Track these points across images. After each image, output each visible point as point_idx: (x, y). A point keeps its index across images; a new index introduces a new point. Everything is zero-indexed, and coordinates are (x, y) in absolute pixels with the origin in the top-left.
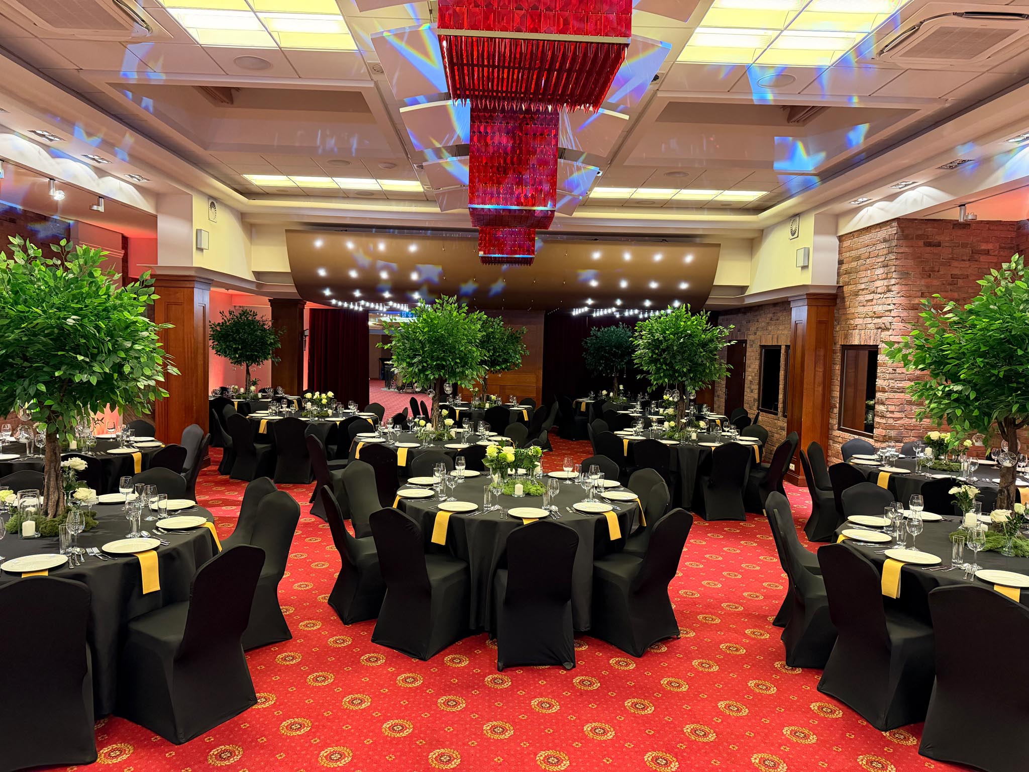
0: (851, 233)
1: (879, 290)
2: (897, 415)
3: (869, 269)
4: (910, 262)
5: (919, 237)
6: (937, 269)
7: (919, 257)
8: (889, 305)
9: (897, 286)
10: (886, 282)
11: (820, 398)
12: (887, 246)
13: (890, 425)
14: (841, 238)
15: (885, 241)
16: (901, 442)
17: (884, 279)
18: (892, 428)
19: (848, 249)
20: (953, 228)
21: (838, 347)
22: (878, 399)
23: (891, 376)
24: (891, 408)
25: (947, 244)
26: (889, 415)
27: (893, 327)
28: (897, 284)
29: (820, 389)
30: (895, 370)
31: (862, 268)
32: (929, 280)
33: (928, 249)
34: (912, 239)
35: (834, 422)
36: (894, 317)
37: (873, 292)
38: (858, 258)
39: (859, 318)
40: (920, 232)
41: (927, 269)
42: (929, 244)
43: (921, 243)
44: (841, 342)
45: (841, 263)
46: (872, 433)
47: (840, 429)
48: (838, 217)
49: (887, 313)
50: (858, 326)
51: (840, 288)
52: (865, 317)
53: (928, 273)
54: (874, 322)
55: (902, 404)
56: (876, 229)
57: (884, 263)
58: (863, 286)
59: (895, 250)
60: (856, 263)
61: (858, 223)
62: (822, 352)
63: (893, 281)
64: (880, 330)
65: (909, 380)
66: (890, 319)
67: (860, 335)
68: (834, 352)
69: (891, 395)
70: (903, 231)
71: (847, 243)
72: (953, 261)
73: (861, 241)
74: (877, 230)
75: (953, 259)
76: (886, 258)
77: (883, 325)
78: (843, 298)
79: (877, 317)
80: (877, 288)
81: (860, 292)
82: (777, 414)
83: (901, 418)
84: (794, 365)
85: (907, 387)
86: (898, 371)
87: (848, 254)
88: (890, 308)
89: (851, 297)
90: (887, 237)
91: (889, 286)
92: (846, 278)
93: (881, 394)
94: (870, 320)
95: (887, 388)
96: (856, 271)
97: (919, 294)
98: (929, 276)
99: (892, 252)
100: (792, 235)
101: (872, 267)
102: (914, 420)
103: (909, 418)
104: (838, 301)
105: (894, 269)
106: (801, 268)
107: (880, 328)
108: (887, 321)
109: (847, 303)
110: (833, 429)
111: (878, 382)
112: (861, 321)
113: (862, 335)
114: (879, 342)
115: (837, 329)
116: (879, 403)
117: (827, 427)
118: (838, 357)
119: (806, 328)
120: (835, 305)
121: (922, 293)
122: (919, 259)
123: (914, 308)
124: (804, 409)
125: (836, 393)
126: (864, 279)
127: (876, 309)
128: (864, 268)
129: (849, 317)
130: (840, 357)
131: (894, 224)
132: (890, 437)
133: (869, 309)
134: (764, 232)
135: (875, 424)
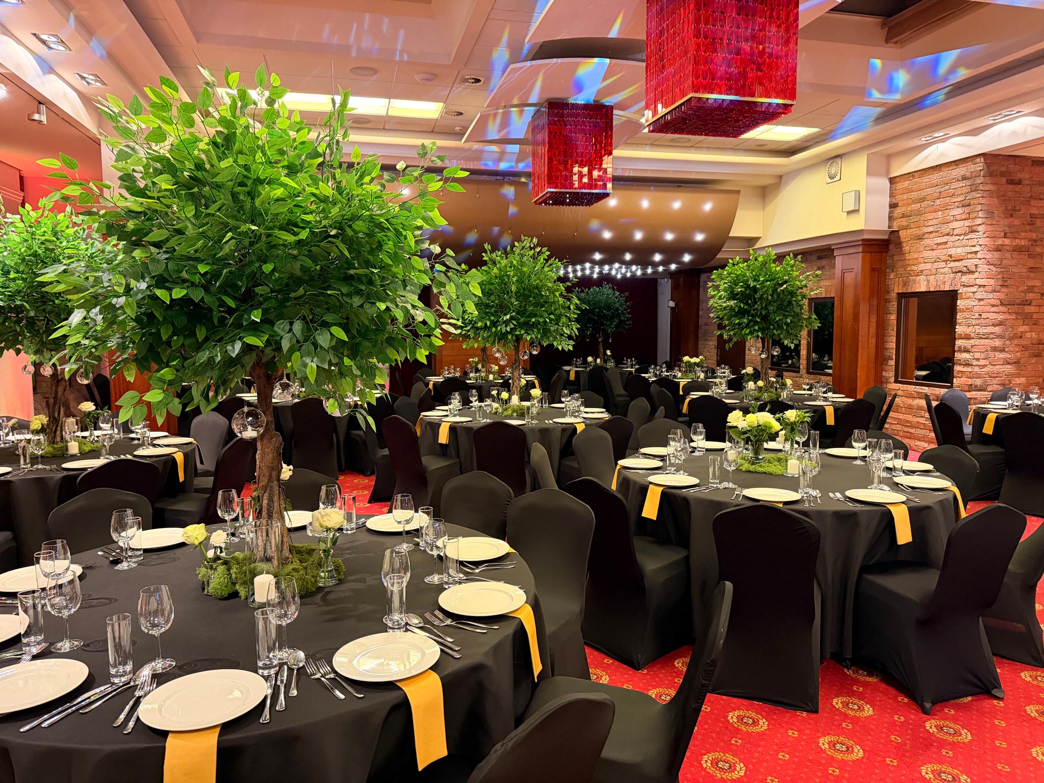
0: (909, 173)
1: (956, 232)
2: (982, 362)
3: (939, 210)
4: (995, 201)
5: (1002, 174)
6: (1018, 208)
7: (1003, 196)
8: (974, 246)
9: (983, 226)
10: (967, 223)
11: (874, 350)
12: (967, 184)
13: (976, 373)
14: (892, 181)
15: (964, 178)
16: (984, 390)
17: (965, 219)
18: (979, 376)
19: (906, 191)
20: (1032, 165)
21: (893, 295)
22: (960, 347)
23: (977, 321)
24: (977, 355)
25: (1027, 182)
26: (975, 363)
27: (979, 270)
28: (983, 224)
29: (874, 341)
30: (980, 315)
31: (927, 210)
32: (1010, 220)
33: (1010, 186)
34: (997, 175)
35: (890, 374)
36: (980, 259)
37: (948, 234)
38: (923, 200)
39: (925, 263)
40: (1004, 169)
41: (1009, 208)
42: (1011, 182)
43: (1004, 180)
44: (897, 289)
45: (893, 206)
46: (952, 383)
47: (896, 381)
48: (889, 157)
49: (970, 256)
50: (924, 272)
51: (894, 233)
52: (935, 262)
53: (1011, 213)
54: (949, 266)
55: (986, 351)
56: (950, 166)
57: (964, 202)
58: (931, 229)
59: (981, 187)
60: (918, 205)
61: (924, 160)
62: (875, 302)
63: (979, 221)
64: (960, 274)
65: (993, 325)
66: (975, 261)
67: (928, 281)
68: (887, 301)
69: (977, 342)
70: (988, 167)
71: (901, 185)
72: (1032, 200)
73: (925, 180)
74: (950, 168)
75: (1031, 197)
76: (966, 197)
77: (965, 269)
78: (899, 244)
79: (954, 261)
80: (954, 229)
81: (927, 236)
82: (798, 372)
83: (985, 366)
84: (841, 317)
85: (992, 333)
86: (984, 316)
87: (905, 196)
88: (974, 249)
89: (911, 242)
90: (968, 174)
91: (972, 226)
92: (904, 222)
93: (964, 341)
94: (943, 264)
95: (973, 335)
96: (919, 213)
97: (1002, 234)
98: (1011, 216)
99: (976, 190)
100: (831, 178)
101: (945, 208)
102: (997, 367)
103: (992, 365)
104: (891, 247)
105: (979, 208)
106: (849, 213)
107: (960, 272)
108: (970, 263)
109: (906, 248)
110: (887, 382)
111: (959, 329)
112: (928, 266)
113: (931, 281)
114: (959, 286)
115: (892, 276)
116: (960, 351)
117: (880, 380)
118: (893, 306)
119: (860, 276)
120: (887, 250)
121: (1005, 234)
122: (1003, 198)
123: (998, 249)
124: (859, 363)
125: (892, 345)
126: (932, 221)
127: (952, 251)
128: (932, 209)
129: (911, 262)
130: (896, 306)
131: (978, 160)
132: (976, 386)
133: (941, 253)
134: (783, 178)
135: (955, 374)
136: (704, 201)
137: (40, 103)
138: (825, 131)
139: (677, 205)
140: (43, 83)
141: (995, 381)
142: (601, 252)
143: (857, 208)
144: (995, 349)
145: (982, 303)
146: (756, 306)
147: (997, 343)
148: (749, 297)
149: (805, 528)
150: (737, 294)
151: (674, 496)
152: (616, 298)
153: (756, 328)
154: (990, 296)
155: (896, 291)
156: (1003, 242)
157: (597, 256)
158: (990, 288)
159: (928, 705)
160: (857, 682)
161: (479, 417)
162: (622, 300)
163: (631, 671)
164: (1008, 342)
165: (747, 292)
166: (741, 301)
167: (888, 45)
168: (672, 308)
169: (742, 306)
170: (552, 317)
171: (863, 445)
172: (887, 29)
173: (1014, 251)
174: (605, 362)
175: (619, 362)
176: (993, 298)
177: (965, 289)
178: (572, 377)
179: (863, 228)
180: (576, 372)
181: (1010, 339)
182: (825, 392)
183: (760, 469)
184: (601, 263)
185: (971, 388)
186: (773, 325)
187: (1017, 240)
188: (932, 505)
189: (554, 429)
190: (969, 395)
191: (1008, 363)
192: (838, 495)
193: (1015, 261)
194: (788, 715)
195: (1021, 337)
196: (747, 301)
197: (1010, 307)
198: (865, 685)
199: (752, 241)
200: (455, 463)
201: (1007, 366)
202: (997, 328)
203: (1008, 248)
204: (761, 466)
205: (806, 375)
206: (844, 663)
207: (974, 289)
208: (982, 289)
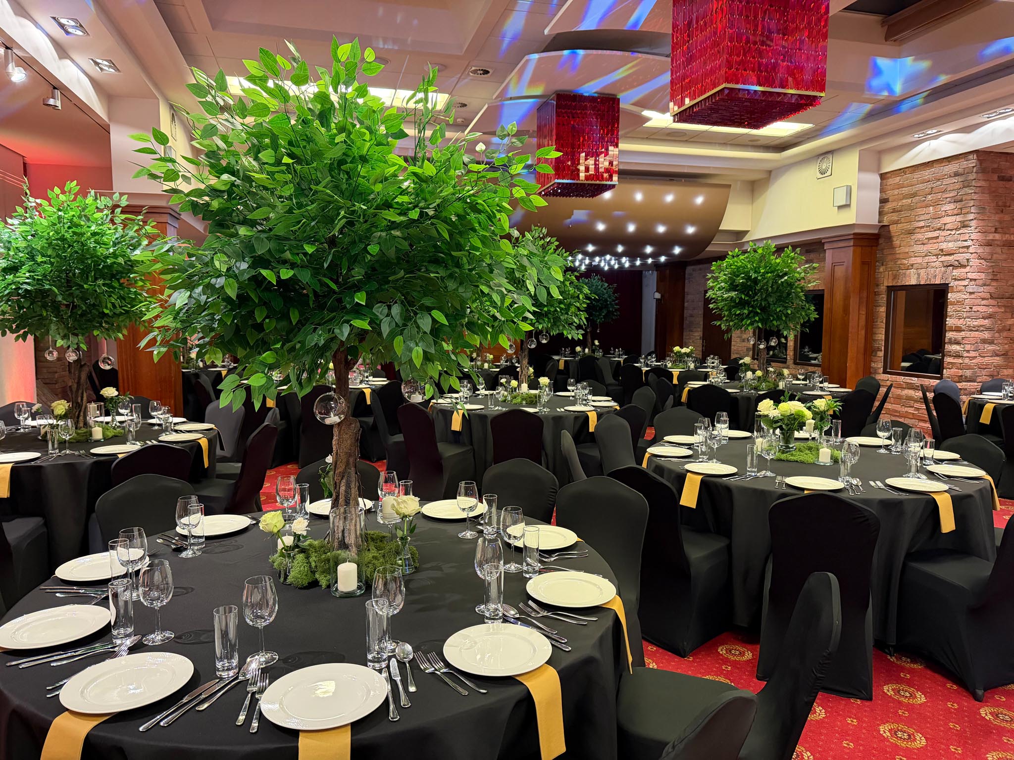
0: (900, 169)
1: (948, 227)
2: (972, 354)
3: (931, 206)
4: (987, 197)
5: (994, 171)
6: (1008, 204)
7: (994, 192)
8: (966, 241)
9: (974, 221)
10: (959, 218)
11: (863, 341)
12: (960, 180)
13: (967, 365)
14: (883, 176)
15: (956, 174)
16: (974, 381)
17: (957, 215)
18: (969, 367)
19: (896, 187)
21: (883, 288)
22: (950, 339)
23: (968, 314)
24: (968, 347)
26: (965, 354)
27: (971, 264)
28: (975, 219)
29: (863, 332)
30: (971, 308)
31: (919, 205)
32: (1001, 215)
33: (1001, 182)
34: (989, 172)
35: (879, 365)
36: (972, 253)
37: (939, 229)
38: (914, 195)
39: (916, 257)
40: (996, 166)
41: (1000, 203)
42: (1002, 179)
43: (995, 177)
44: (887, 282)
45: (883, 201)
46: (942, 375)
47: (885, 372)
48: (880, 154)
49: (961, 250)
50: (915, 266)
51: (884, 228)
52: (926, 256)
53: (1001, 209)
54: (940, 260)
55: (976, 343)
56: (942, 163)
57: (956, 198)
58: (922, 224)
59: (974, 183)
60: (909, 201)
62: (865, 295)
63: (971, 216)
64: (951, 268)
65: (983, 318)
66: (967, 256)
67: (919, 275)
68: (877, 294)
69: (968, 334)
70: (981, 164)
71: (891, 181)
73: (916, 176)
74: (942, 165)
76: (958, 193)
77: (956, 262)
78: (889, 238)
79: (945, 255)
80: (945, 224)
81: (918, 230)
82: (785, 362)
83: (975, 357)
84: (831, 310)
85: (982, 326)
86: (975, 309)
87: (896, 192)
88: (966, 244)
89: (902, 236)
90: (961, 171)
91: (964, 222)
92: (895, 217)
93: (954, 333)
94: (934, 258)
95: (963, 327)
96: (910, 208)
97: (993, 230)
98: (1002, 212)
99: (968, 186)
100: (822, 173)
101: (936, 203)
102: (986, 359)
103: (982, 357)
104: (881, 241)
105: (972, 203)
106: (840, 207)
107: (951, 265)
108: (962, 257)
109: (896, 242)
110: (876, 373)
111: (950, 322)
112: (919, 260)
113: (922, 274)
114: (950, 280)
115: (881, 270)
116: (951, 342)
117: (868, 371)
118: (883, 299)
119: (850, 269)
120: (877, 245)
121: (996, 229)
122: (993, 192)
123: (989, 244)
124: (849, 354)
125: (881, 336)
126: (923, 217)
127: (944, 246)
128: (924, 204)
129: (901, 256)
130: (885, 299)
131: (971, 157)
132: (966, 377)
133: (932, 247)
134: (773, 173)
135: (945, 365)
136: (696, 195)
137: (55, 88)
138: (818, 127)
139: (669, 198)
140: (59, 68)
141: (984, 372)
142: (594, 244)
143: (848, 203)
144: (984, 341)
145: (973, 296)
146: (756, 298)
147: (987, 335)
148: (750, 288)
149: (864, 516)
150: (737, 286)
151: (715, 484)
152: (605, 289)
153: (757, 318)
154: (981, 289)
155: (886, 284)
156: (994, 237)
157: (590, 248)
158: (981, 282)
159: (980, 692)
160: (902, 669)
161: (491, 405)
162: (611, 291)
163: (677, 659)
164: (997, 335)
165: (749, 283)
166: (742, 292)
167: (888, 42)
168: (657, 300)
169: (743, 297)
170: (562, 306)
171: (886, 434)
172: (887, 27)
173: (1004, 245)
174: (593, 351)
175: (606, 352)
176: (983, 291)
177: (957, 283)
178: (561, 366)
179: (854, 222)
180: (566, 361)
181: (999, 331)
182: (821, 382)
183: (792, 458)
184: (592, 255)
185: (961, 379)
186: (773, 316)
187: (1007, 236)
188: (973, 494)
189: (567, 417)
190: (960, 385)
191: (997, 355)
192: (879, 483)
193: (1005, 256)
194: (842, 703)
195: (1009, 330)
196: (748, 293)
197: (999, 300)
198: (911, 671)
199: (741, 234)
200: (468, 450)
201: (996, 358)
202: (987, 321)
203: (999, 243)
204: (792, 455)
205: (794, 366)
206: (887, 651)
207: (966, 283)
208: (973, 282)
